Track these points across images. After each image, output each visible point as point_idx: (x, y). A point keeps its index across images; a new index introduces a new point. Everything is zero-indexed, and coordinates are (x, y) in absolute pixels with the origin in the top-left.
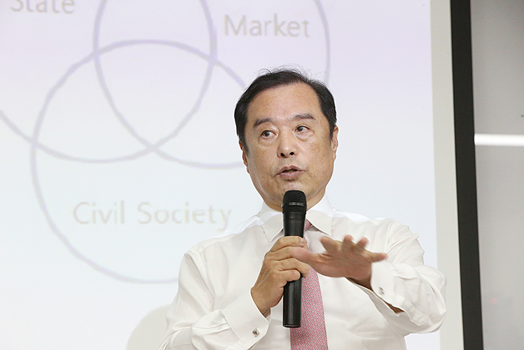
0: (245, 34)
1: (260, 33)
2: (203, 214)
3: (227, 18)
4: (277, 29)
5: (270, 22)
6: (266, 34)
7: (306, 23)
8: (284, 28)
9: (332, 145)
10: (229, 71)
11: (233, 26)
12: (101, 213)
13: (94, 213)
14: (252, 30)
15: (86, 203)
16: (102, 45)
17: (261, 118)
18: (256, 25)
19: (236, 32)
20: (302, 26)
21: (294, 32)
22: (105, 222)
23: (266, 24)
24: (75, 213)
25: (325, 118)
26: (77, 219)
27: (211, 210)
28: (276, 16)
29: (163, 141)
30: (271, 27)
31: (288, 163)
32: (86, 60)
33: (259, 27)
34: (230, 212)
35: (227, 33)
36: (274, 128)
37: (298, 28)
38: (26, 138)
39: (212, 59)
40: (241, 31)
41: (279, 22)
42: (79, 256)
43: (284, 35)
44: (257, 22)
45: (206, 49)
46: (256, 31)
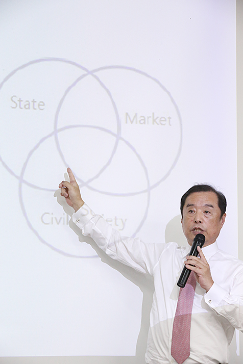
0: (137, 123)
1: (144, 123)
2: (111, 221)
3: (127, 114)
4: (154, 121)
5: (150, 117)
6: (148, 124)
7: (170, 118)
8: (158, 121)
9: (221, 221)
10: (127, 143)
11: (130, 118)
12: (56, 218)
13: (52, 218)
14: (140, 121)
15: (48, 213)
16: (59, 127)
17: (190, 204)
18: (143, 118)
19: (132, 122)
20: (168, 120)
21: (162, 122)
22: (58, 224)
23: (148, 118)
24: (42, 218)
25: (219, 209)
26: (43, 222)
27: (116, 219)
28: (153, 114)
29: (90, 180)
30: (151, 120)
31: (197, 226)
32: (50, 135)
33: (144, 120)
34: (126, 220)
35: (127, 123)
36: (195, 210)
37: (166, 120)
38: (17, 177)
39: (118, 137)
40: (134, 121)
41: (155, 118)
42: (43, 242)
43: (158, 124)
44: (144, 117)
45: (115, 131)
46: (142, 122)
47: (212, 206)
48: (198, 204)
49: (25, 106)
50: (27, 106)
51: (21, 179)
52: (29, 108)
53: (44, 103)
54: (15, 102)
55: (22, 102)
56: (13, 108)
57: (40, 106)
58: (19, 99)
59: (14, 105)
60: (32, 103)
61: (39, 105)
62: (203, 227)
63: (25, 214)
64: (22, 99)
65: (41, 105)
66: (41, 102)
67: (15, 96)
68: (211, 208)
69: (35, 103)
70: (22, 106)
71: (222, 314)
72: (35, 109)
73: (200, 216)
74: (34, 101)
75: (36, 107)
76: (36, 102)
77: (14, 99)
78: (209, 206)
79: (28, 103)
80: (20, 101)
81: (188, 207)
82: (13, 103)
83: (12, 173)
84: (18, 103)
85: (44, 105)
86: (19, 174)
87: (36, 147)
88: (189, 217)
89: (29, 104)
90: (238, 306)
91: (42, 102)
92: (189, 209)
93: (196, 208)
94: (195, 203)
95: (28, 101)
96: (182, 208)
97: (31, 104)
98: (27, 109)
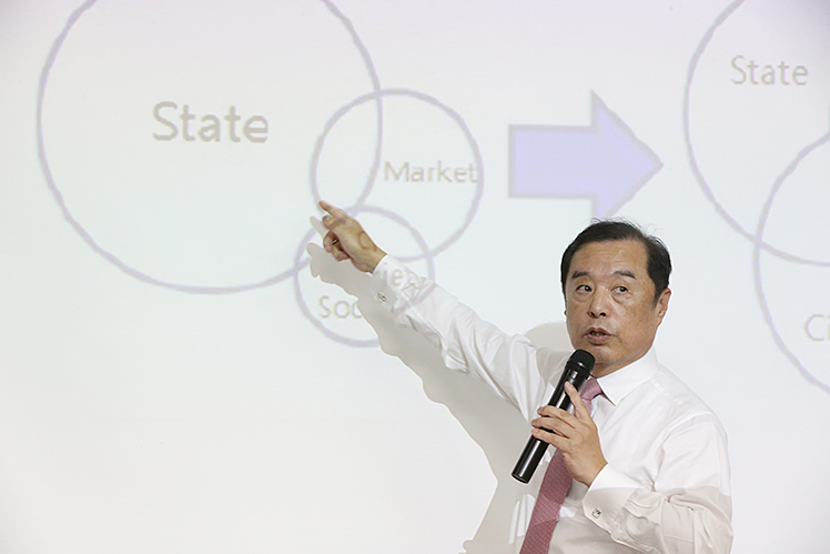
47: (630, 275)
48: (597, 272)
49: (764, 77)
50: (768, 78)
51: (758, 242)
52: (773, 82)
53: (806, 70)
54: (740, 70)
55: (756, 70)
56: (737, 83)
57: (798, 77)
58: (749, 63)
59: (739, 77)
60: (780, 70)
61: (795, 75)
62: (609, 325)
63: (768, 320)
64: (756, 64)
65: (800, 74)
66: (799, 67)
67: (741, 57)
68: (628, 279)
69: (786, 71)
70: (758, 78)
71: (624, 541)
72: (787, 84)
73: (603, 299)
74: (783, 67)
75: (789, 78)
76: (787, 67)
77: (739, 63)
78: (623, 274)
79: (769, 70)
80: (752, 66)
81: (576, 280)
82: (737, 71)
83: (738, 228)
84: (747, 71)
85: (806, 74)
86: (752, 230)
87: (791, 168)
88: (577, 303)
89: (772, 74)
90: (659, 522)
91: (802, 67)
92: (578, 282)
93: (592, 279)
94: (591, 270)
95: (770, 67)
96: (564, 280)
97: (778, 72)
98: (767, 83)
